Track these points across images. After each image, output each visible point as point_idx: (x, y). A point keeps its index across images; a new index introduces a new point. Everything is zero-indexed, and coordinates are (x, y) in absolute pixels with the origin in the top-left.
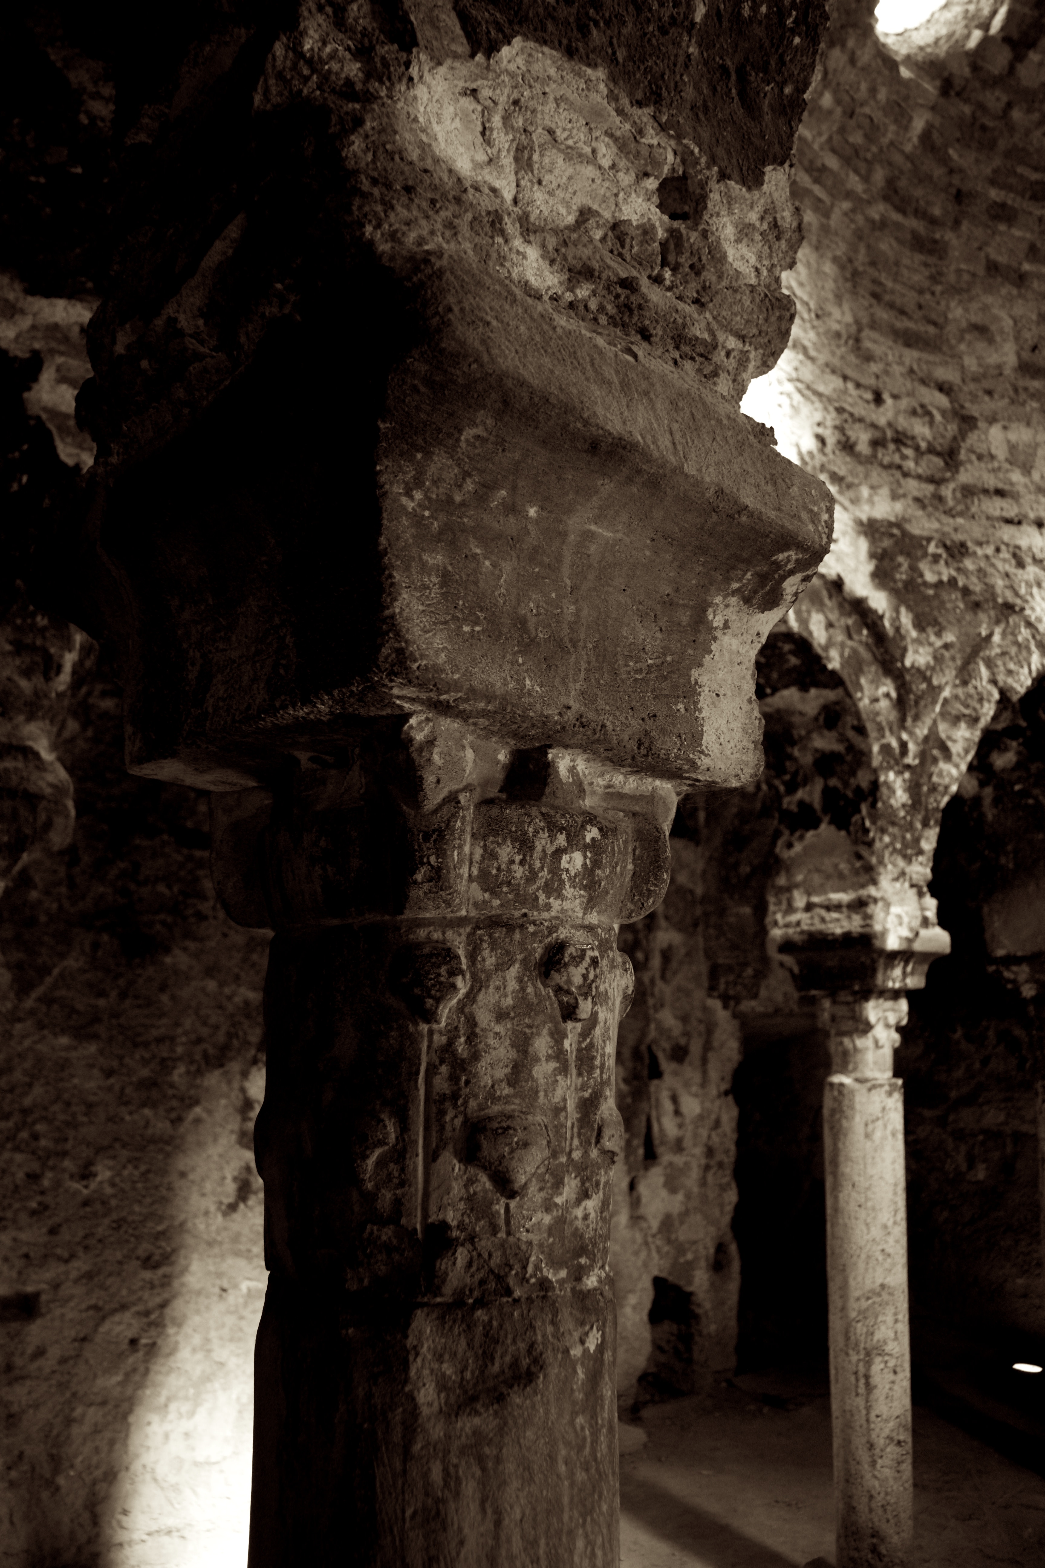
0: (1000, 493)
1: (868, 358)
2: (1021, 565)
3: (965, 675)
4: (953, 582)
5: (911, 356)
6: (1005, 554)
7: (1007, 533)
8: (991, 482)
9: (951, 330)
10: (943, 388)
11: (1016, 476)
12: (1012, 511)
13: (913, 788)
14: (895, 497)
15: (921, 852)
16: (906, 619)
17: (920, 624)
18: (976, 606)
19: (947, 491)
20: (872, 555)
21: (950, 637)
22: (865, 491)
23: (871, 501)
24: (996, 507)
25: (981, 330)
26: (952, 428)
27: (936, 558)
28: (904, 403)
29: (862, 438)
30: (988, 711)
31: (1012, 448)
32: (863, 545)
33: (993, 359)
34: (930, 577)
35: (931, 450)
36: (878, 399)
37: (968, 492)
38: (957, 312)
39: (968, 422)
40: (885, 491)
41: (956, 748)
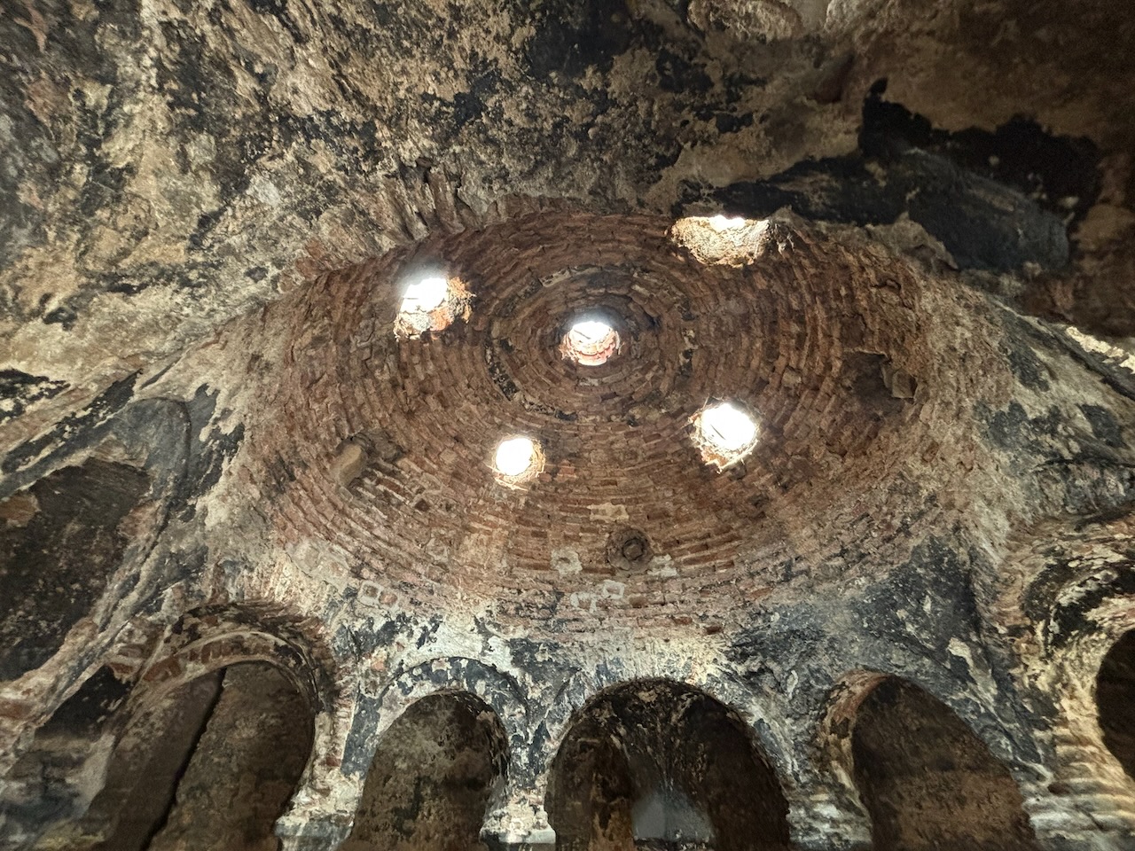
0: (575, 620)
1: (516, 577)
2: (583, 650)
3: (558, 700)
4: (550, 660)
5: (535, 573)
6: (577, 645)
7: (577, 636)
8: (571, 616)
9: (553, 562)
10: (550, 583)
11: (583, 612)
12: (582, 627)
13: (531, 756)
14: (525, 628)
15: (535, 788)
16: (529, 678)
17: (535, 681)
18: (561, 670)
19: (551, 622)
20: (512, 654)
21: (549, 684)
22: (511, 628)
23: (514, 632)
24: (574, 626)
25: (565, 560)
26: (553, 598)
27: (543, 651)
28: (532, 591)
29: (511, 609)
30: (567, 716)
31: (580, 602)
32: (508, 650)
33: (570, 569)
34: (540, 659)
35: (544, 607)
36: (519, 592)
37: (561, 622)
38: (554, 554)
39: (560, 595)
40: (521, 627)
41: (553, 734)
